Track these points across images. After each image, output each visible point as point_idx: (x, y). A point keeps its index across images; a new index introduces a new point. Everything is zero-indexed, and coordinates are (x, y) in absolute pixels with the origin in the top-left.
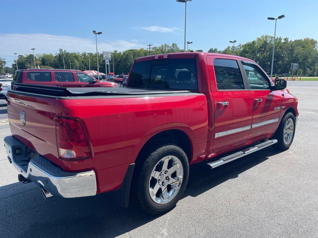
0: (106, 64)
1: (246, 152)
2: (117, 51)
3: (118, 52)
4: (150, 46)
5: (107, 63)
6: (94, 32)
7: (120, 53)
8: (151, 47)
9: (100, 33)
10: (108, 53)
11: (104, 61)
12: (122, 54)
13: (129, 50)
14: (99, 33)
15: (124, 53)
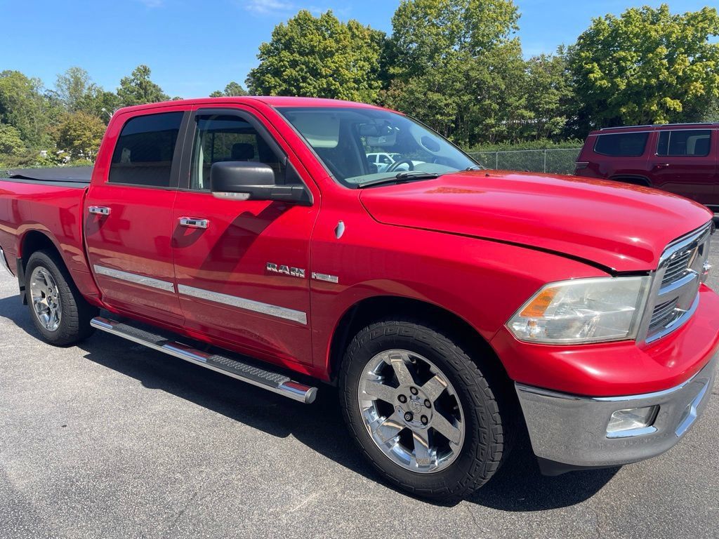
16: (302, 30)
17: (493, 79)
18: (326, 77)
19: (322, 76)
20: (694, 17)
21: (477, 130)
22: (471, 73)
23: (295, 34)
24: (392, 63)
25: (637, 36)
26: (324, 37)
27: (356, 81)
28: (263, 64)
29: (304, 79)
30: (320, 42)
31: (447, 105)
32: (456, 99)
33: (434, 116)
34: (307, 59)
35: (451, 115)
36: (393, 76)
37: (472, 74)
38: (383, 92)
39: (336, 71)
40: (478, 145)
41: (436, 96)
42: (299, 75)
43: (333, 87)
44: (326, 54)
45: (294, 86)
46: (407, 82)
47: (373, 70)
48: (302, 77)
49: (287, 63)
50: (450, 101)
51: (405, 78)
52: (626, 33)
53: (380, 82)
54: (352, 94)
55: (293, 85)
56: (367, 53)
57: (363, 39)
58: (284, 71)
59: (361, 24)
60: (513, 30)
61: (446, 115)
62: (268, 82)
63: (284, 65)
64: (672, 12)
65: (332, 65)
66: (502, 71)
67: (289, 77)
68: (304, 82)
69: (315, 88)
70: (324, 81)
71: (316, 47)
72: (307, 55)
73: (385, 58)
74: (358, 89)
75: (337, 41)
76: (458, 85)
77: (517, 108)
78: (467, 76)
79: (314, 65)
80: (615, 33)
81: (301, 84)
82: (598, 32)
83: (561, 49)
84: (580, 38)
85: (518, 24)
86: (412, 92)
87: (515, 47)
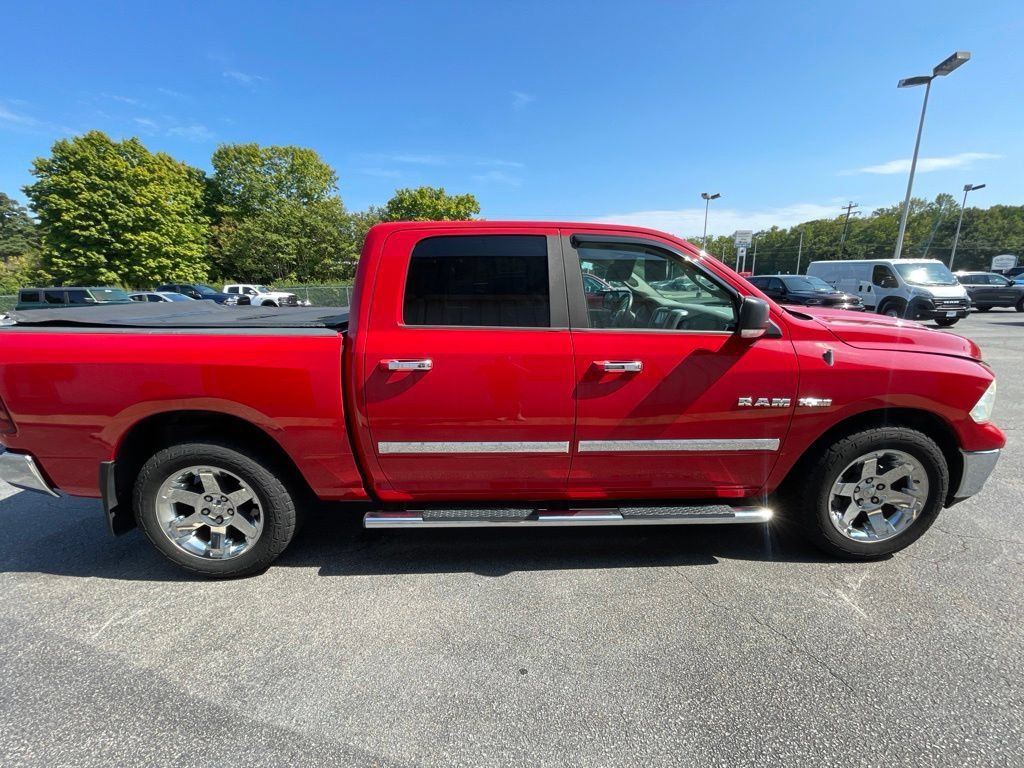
0: (740, 254)
1: (540, 518)
2: (777, 228)
3: (778, 230)
4: (850, 207)
5: (742, 252)
6: (705, 196)
7: (785, 230)
8: (852, 210)
9: (717, 196)
10: (746, 233)
11: (736, 250)
12: (788, 232)
13: (807, 223)
14: (713, 197)
15: (794, 231)
16: (98, 151)
17: (326, 227)
18: (141, 206)
19: (136, 204)
20: (462, 200)
21: (317, 268)
22: (305, 220)
23: (90, 153)
24: (220, 201)
25: (429, 207)
26: (132, 164)
27: (181, 214)
28: (42, 182)
29: (112, 206)
30: (127, 168)
31: (287, 245)
32: (295, 241)
33: (275, 254)
34: (112, 184)
35: (292, 254)
36: (223, 214)
37: (307, 220)
38: (215, 228)
39: (155, 201)
40: (329, 281)
41: (275, 237)
42: (104, 200)
43: (153, 218)
44: (137, 182)
45: (100, 213)
46: (241, 221)
47: (198, 206)
48: (109, 203)
49: (83, 186)
50: (288, 242)
51: (239, 217)
52: (421, 204)
53: (208, 218)
54: (178, 226)
55: (96, 211)
56: (187, 187)
57: (180, 173)
58: (80, 193)
59: (173, 158)
60: (333, 189)
61: (287, 254)
62: (55, 204)
63: (79, 187)
64: (447, 194)
65: (148, 194)
66: (332, 220)
67: (89, 201)
68: (110, 208)
69: (128, 216)
70: (141, 210)
71: (122, 173)
72: (112, 180)
73: (209, 195)
74: (183, 222)
75: (152, 172)
76: (295, 229)
77: (350, 252)
78: (301, 220)
79: (124, 192)
80: (414, 204)
81: (109, 211)
82: (401, 201)
83: (372, 209)
84: (389, 203)
85: (337, 184)
86: (248, 231)
87: (336, 202)
